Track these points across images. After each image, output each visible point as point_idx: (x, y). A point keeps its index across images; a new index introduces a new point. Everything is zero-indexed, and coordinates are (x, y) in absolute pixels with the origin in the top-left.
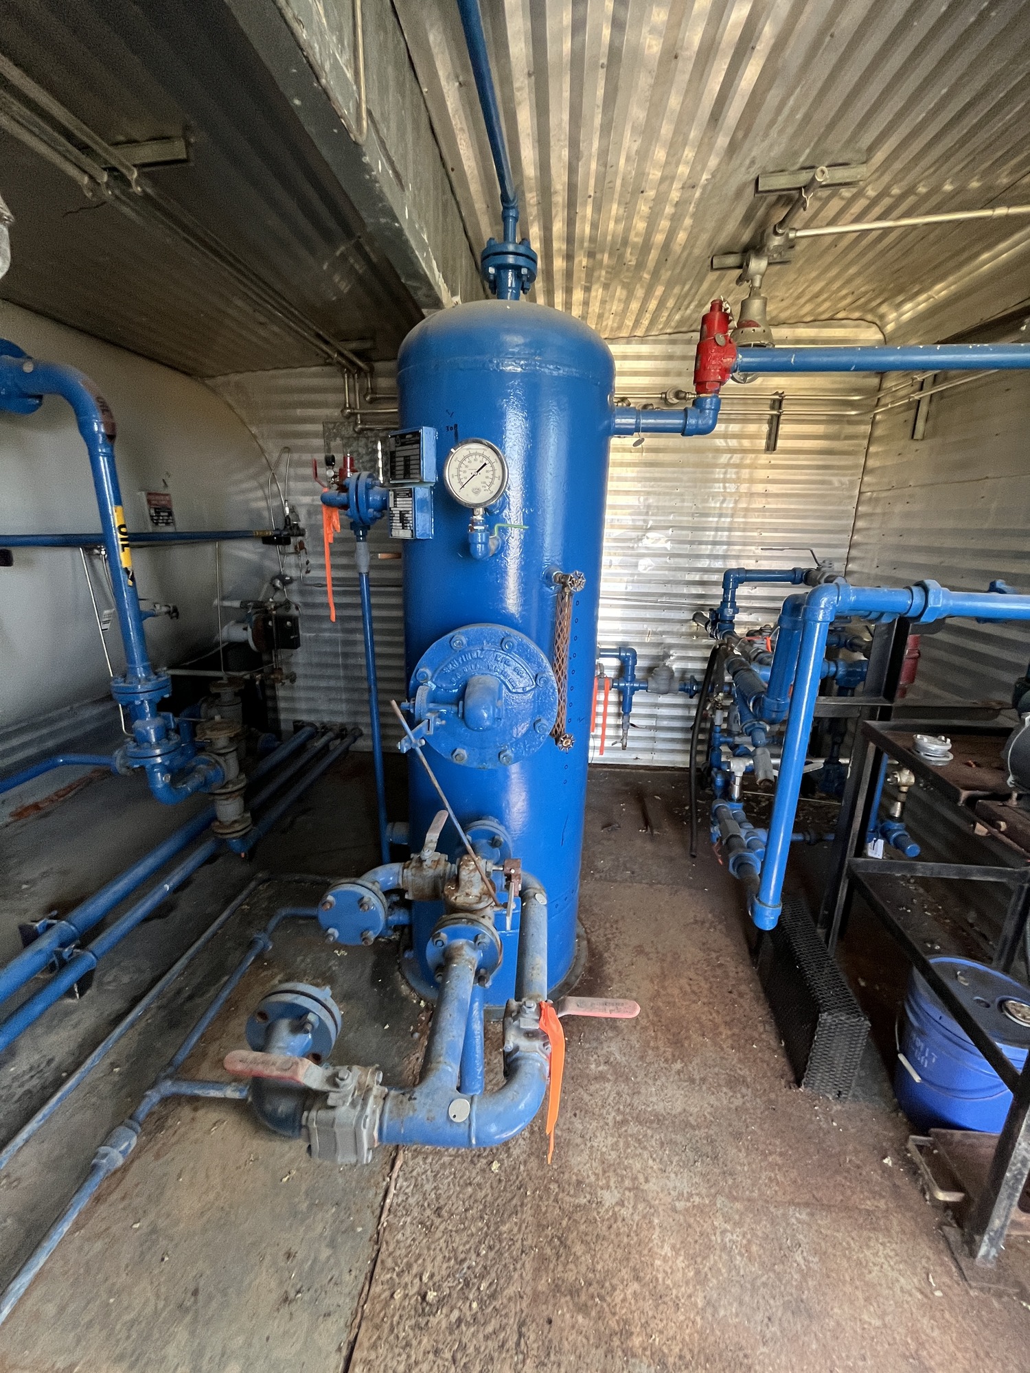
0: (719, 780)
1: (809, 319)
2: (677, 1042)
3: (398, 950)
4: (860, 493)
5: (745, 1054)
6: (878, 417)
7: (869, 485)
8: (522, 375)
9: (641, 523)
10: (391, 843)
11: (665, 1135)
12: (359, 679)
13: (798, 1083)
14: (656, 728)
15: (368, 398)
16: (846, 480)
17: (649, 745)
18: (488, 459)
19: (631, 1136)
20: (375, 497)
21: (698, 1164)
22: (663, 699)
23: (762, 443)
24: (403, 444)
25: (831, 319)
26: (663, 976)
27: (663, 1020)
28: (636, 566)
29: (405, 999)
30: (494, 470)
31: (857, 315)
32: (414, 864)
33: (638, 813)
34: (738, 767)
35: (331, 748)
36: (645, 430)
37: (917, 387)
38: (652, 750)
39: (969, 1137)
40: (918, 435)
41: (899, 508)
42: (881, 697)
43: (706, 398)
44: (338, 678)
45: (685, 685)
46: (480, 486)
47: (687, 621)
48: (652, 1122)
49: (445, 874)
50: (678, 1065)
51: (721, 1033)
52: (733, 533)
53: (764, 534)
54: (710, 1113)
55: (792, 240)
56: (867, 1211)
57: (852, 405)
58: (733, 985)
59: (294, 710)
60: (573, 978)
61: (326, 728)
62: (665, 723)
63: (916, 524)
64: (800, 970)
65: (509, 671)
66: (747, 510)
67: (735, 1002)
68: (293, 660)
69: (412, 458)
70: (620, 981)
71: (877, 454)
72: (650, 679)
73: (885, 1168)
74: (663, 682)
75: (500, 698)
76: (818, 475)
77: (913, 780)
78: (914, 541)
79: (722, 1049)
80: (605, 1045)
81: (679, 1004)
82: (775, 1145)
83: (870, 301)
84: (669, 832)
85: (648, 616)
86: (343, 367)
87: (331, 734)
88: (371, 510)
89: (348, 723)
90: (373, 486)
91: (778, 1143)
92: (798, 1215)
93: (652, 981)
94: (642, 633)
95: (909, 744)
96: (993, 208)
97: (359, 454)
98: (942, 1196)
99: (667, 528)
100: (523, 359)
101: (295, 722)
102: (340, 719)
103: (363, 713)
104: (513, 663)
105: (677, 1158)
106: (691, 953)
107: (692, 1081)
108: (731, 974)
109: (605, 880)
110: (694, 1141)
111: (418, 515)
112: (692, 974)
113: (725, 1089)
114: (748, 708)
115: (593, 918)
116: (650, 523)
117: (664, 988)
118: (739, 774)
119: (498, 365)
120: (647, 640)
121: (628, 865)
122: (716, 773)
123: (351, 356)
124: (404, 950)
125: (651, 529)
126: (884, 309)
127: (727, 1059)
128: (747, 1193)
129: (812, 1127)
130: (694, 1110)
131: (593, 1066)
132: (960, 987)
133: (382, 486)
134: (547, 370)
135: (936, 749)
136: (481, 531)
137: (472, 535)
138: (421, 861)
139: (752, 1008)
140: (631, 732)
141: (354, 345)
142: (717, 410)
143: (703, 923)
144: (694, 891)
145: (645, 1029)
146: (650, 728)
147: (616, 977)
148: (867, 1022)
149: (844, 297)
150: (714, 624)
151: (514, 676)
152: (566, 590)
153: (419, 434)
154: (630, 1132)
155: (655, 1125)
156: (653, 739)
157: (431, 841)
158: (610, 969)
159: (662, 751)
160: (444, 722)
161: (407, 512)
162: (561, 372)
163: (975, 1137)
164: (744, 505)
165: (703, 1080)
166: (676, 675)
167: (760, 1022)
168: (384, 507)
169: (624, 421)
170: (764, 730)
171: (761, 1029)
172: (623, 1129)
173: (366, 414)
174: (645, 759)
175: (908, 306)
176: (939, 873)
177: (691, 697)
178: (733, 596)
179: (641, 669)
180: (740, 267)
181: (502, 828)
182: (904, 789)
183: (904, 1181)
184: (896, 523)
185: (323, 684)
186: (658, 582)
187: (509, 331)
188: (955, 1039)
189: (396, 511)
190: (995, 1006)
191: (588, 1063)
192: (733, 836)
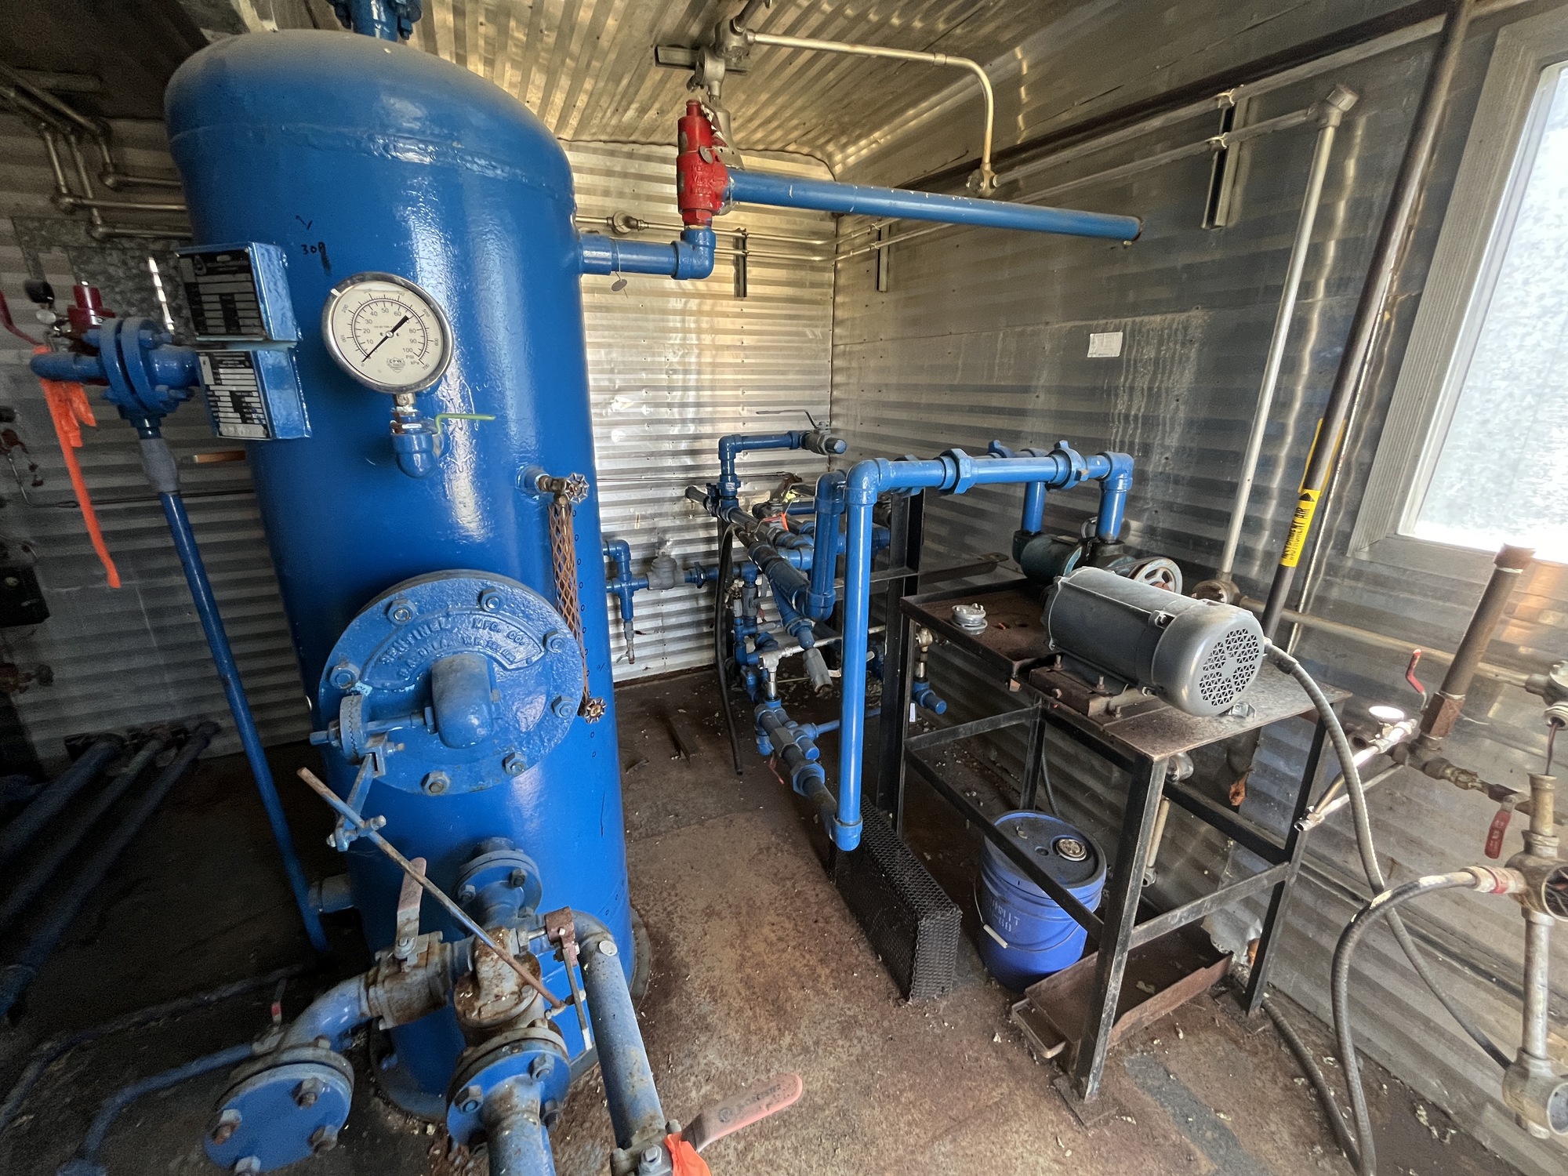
0: (751, 679)
1: (761, 147)
2: (778, 1011)
3: (368, 1061)
4: (833, 346)
5: (849, 989)
6: (839, 265)
7: (841, 338)
8: (432, 170)
9: (606, 383)
10: (323, 916)
11: (796, 1136)
12: (193, 646)
13: (905, 995)
14: (664, 629)
15: (110, 181)
16: (818, 331)
17: (660, 649)
18: (409, 309)
19: (760, 1161)
20: (166, 361)
21: (838, 1151)
22: (665, 594)
23: (731, 288)
24: (211, 272)
25: (782, 150)
26: (744, 934)
27: (757, 990)
28: (609, 437)
29: (402, 1135)
30: (424, 329)
31: (806, 150)
32: (385, 971)
33: (665, 737)
34: (770, 662)
35: (161, 764)
36: (629, 268)
37: (875, 235)
38: (664, 655)
39: (1052, 980)
40: (883, 287)
41: (873, 363)
42: (905, 567)
43: (698, 231)
44: (149, 651)
45: (691, 572)
46: (402, 355)
47: (679, 499)
48: (778, 1128)
49: (444, 966)
50: (787, 1039)
51: (820, 976)
52: (701, 393)
53: (747, 393)
54: (834, 1081)
55: (750, 44)
56: (996, 1103)
57: (814, 250)
58: (817, 912)
59: (62, 721)
60: (641, 986)
61: (139, 738)
62: (673, 621)
63: (893, 380)
64: (886, 878)
65: (498, 638)
66: (714, 365)
67: (823, 931)
68: (38, 638)
69: (237, 297)
70: (697, 963)
71: (843, 304)
72: (649, 574)
73: (996, 1046)
74: (667, 575)
75: (493, 685)
76: (791, 325)
77: (931, 639)
78: (893, 397)
79: (826, 994)
80: (700, 1056)
81: (768, 962)
82: (903, 1081)
83: (817, 138)
84: (705, 751)
85: (634, 498)
86: (36, 116)
87: (154, 745)
88: (162, 388)
89: (189, 718)
90: (156, 345)
91: (905, 1076)
92: (943, 1149)
93: (732, 946)
94: (631, 518)
95: (949, 617)
96: (934, 53)
97: (110, 278)
98: (1050, 1054)
99: (640, 388)
100: (432, 143)
101: (68, 740)
102: (166, 717)
103: (213, 698)
104: (503, 626)
105: (816, 1158)
106: (766, 891)
107: (806, 1050)
108: (812, 900)
109: (647, 836)
110: (827, 1125)
111: (273, 395)
112: (772, 918)
113: (840, 1042)
114: (791, 606)
115: (644, 893)
116: (618, 384)
117: (748, 948)
118: (773, 670)
119: (386, 147)
120: (637, 526)
121: (669, 808)
122: (746, 672)
123: (49, 99)
124: (379, 1062)
125: (620, 390)
126: (830, 148)
127: (833, 1005)
128: (893, 1155)
129: (929, 1039)
130: (817, 1086)
131: (693, 1094)
132: (1022, 840)
133: (176, 341)
134: (475, 167)
135: (973, 618)
136: (416, 432)
137: (402, 440)
138: (398, 963)
139: (842, 930)
140: (637, 640)
141: (51, 81)
142: (712, 247)
143: (768, 849)
144: (749, 814)
145: (741, 1010)
146: (656, 630)
147: (690, 959)
148: (960, 911)
149: (796, 128)
150: (715, 501)
151: (510, 645)
152: (562, 501)
153: (247, 256)
154: (757, 1157)
155: (782, 1131)
156: (662, 642)
157: (409, 921)
158: (681, 952)
159: (674, 653)
160: (401, 746)
161: (249, 394)
162: (499, 172)
163: (1056, 978)
164: (709, 360)
165: (817, 1043)
166: (679, 563)
167: (853, 943)
168: (191, 379)
169: (595, 254)
170: (809, 627)
171: (856, 952)
172: (749, 1157)
173: (111, 209)
174: (656, 667)
175: (851, 150)
176: (977, 730)
177: (699, 587)
178: (732, 465)
179: (637, 561)
180: (692, 67)
181: (519, 854)
182: (925, 649)
183: (1014, 1054)
184: (872, 379)
185: (116, 666)
186: (638, 455)
187: (394, 91)
188: (1032, 898)
189: (223, 393)
190: (1051, 851)
191: (686, 1091)
192: (788, 747)
